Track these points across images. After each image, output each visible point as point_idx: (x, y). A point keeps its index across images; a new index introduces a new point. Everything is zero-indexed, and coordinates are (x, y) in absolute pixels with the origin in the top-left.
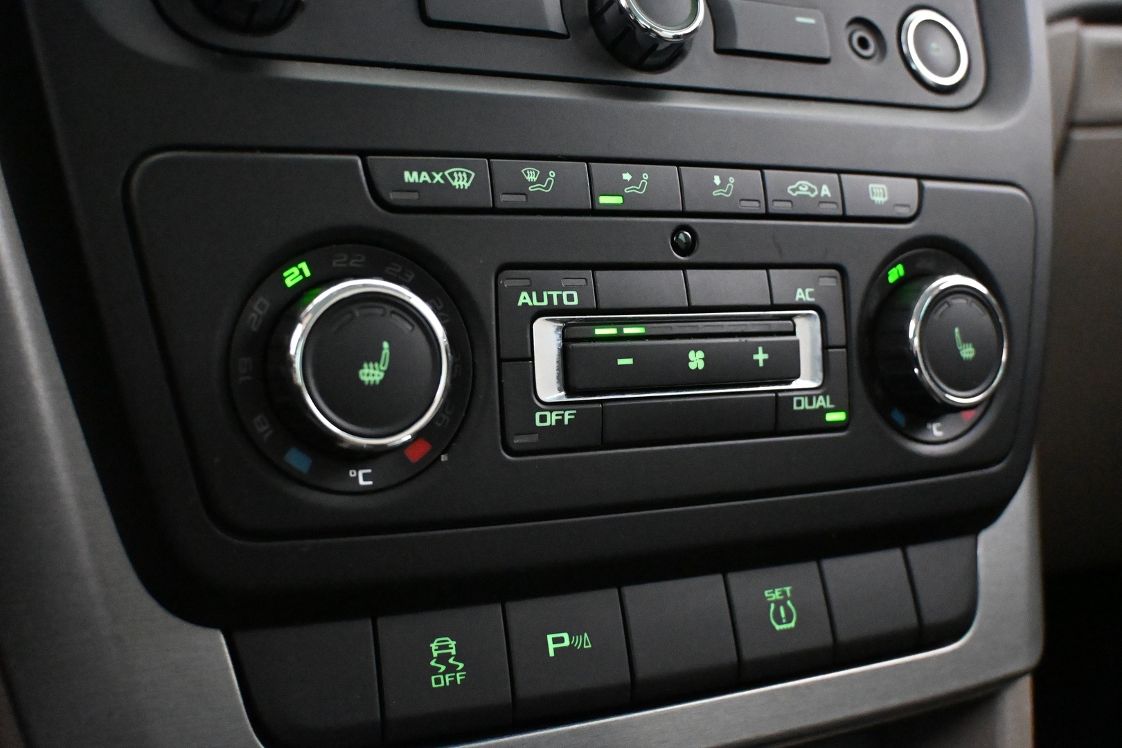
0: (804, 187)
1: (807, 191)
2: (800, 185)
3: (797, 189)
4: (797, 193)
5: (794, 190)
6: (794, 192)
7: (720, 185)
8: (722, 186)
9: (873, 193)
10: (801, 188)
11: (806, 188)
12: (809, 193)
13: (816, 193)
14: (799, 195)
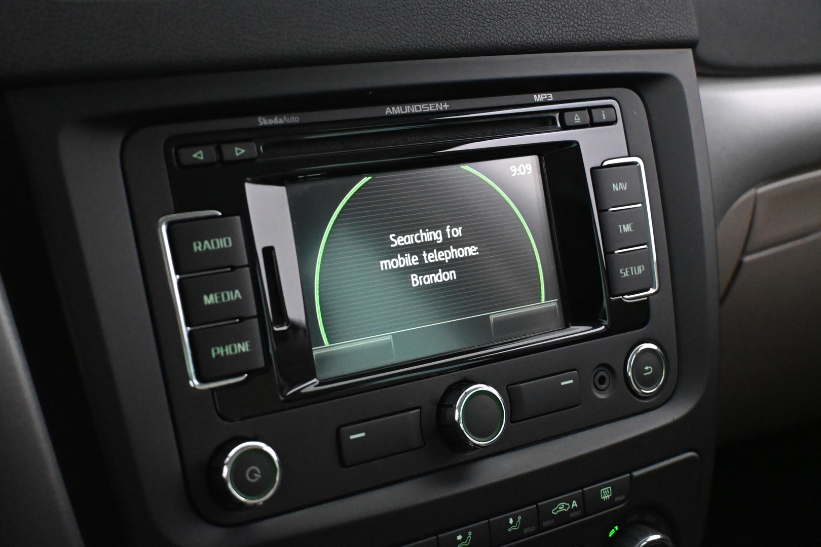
0: (562, 506)
1: (564, 508)
2: (560, 506)
3: (558, 509)
4: (557, 512)
5: (555, 511)
6: (556, 512)
7: (513, 523)
9: (603, 494)
10: (560, 508)
12: (565, 510)
13: (568, 508)
14: (559, 513)
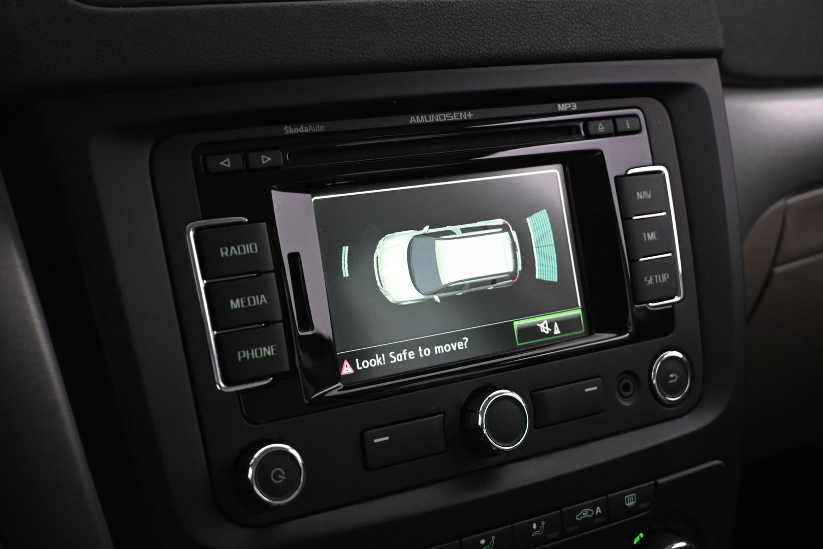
0: (585, 513)
1: (588, 514)
3: (582, 515)
6: (580, 518)
7: (537, 528)
8: (538, 529)
9: (627, 501)
11: (587, 513)
12: (589, 516)
13: (593, 514)
14: (583, 519)
